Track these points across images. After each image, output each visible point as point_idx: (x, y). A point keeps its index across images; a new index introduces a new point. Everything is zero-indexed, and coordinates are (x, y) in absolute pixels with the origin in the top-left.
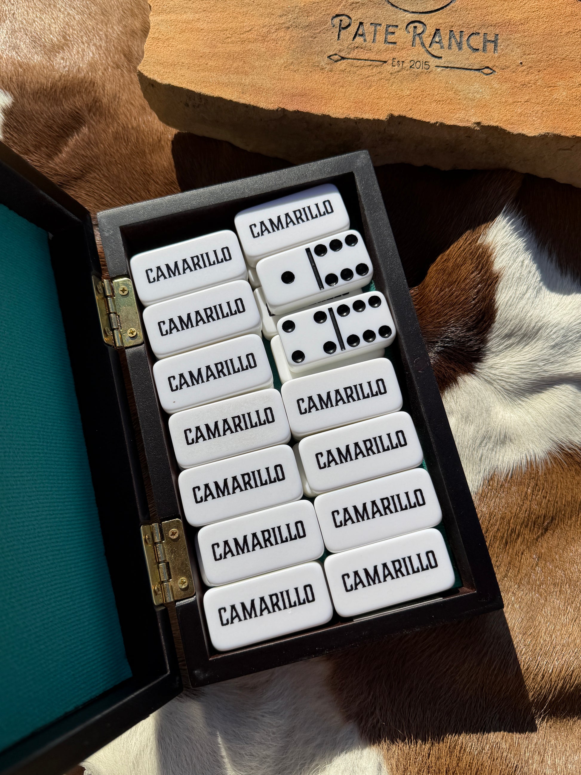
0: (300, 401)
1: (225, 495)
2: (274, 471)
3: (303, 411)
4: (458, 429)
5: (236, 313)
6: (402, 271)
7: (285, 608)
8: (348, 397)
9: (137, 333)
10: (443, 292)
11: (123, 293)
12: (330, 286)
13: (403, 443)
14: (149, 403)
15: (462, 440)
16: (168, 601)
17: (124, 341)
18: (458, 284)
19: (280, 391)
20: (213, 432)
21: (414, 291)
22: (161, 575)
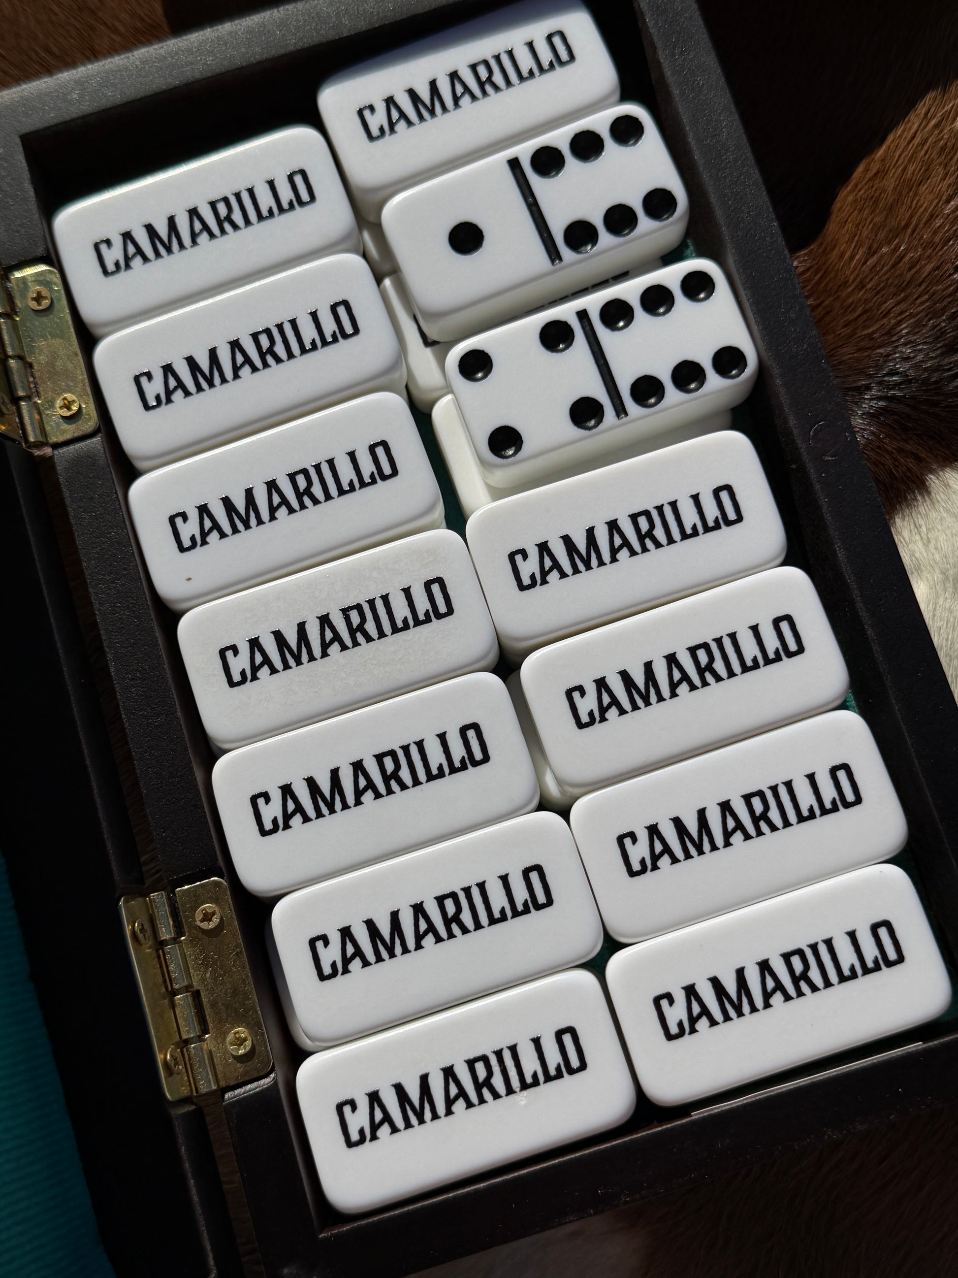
0: (515, 556)
1: (335, 812)
2: (460, 742)
3: (526, 581)
4: (935, 609)
5: (335, 340)
6: (764, 199)
7: (510, 1091)
8: (641, 538)
9: (80, 408)
10: (875, 258)
11: (39, 304)
12: (579, 252)
13: (793, 647)
14: (123, 585)
15: (947, 639)
16: (203, 1090)
17: (48, 428)
18: (914, 231)
19: (463, 536)
20: (295, 649)
21: (800, 262)
22: (180, 1021)
